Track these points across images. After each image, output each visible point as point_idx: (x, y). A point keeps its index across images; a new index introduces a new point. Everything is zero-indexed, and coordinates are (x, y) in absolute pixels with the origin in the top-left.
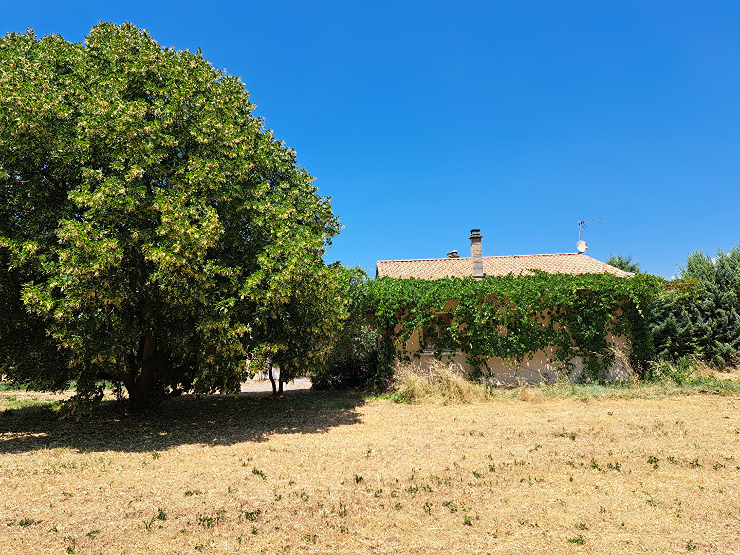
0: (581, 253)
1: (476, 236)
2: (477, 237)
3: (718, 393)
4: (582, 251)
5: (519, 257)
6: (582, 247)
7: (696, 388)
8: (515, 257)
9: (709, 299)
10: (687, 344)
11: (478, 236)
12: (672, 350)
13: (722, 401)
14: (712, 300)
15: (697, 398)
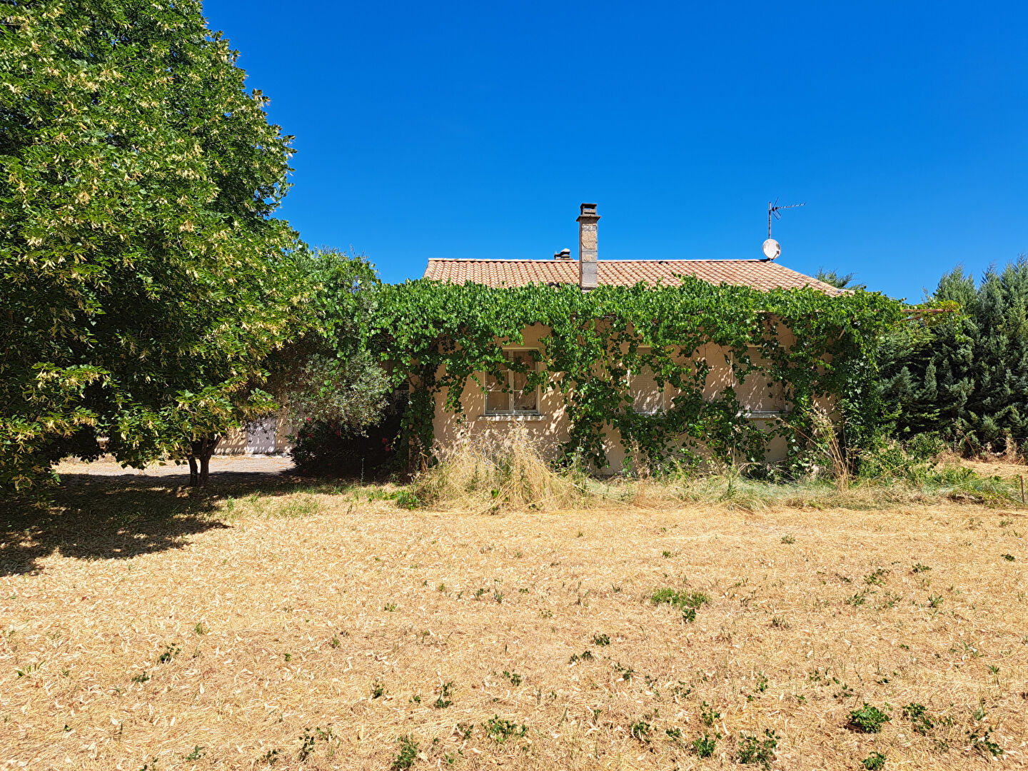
0: (769, 259)
1: (589, 215)
2: (590, 218)
3: (981, 501)
4: (771, 257)
5: (667, 263)
6: (770, 249)
7: (942, 490)
8: (660, 263)
9: (965, 347)
10: (924, 415)
11: (593, 215)
12: (901, 423)
13: (989, 518)
14: (970, 348)
15: (945, 510)
